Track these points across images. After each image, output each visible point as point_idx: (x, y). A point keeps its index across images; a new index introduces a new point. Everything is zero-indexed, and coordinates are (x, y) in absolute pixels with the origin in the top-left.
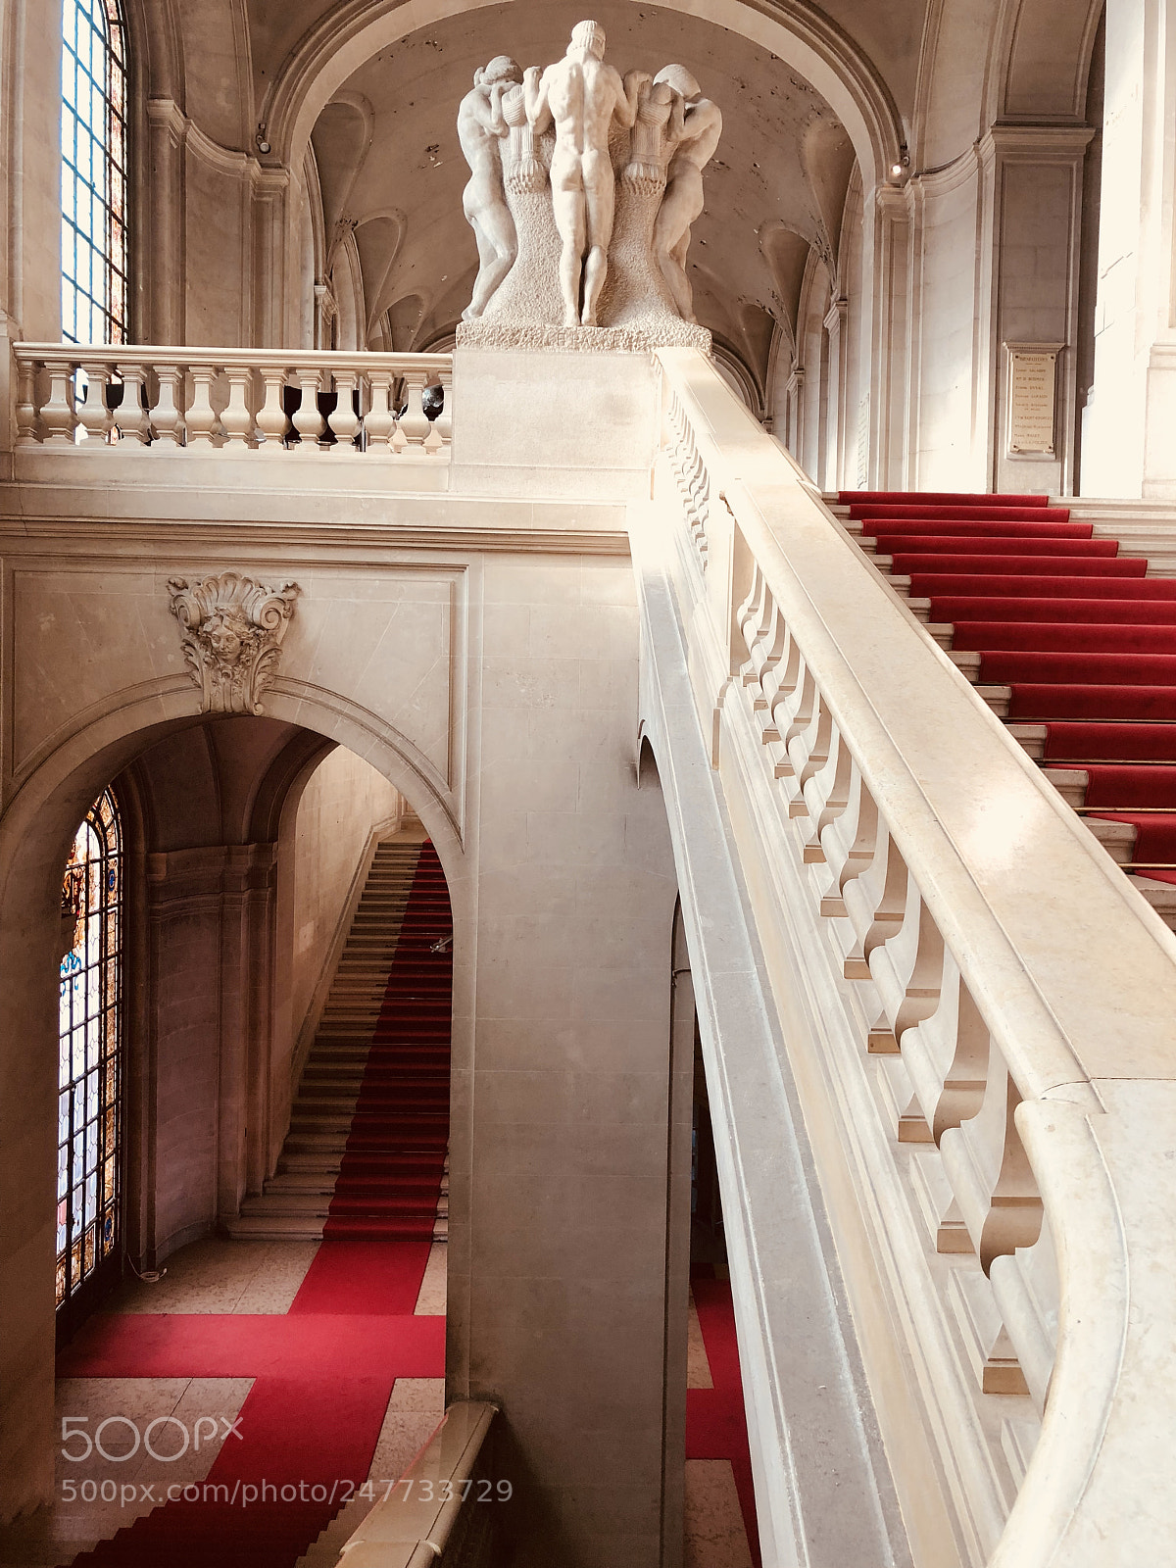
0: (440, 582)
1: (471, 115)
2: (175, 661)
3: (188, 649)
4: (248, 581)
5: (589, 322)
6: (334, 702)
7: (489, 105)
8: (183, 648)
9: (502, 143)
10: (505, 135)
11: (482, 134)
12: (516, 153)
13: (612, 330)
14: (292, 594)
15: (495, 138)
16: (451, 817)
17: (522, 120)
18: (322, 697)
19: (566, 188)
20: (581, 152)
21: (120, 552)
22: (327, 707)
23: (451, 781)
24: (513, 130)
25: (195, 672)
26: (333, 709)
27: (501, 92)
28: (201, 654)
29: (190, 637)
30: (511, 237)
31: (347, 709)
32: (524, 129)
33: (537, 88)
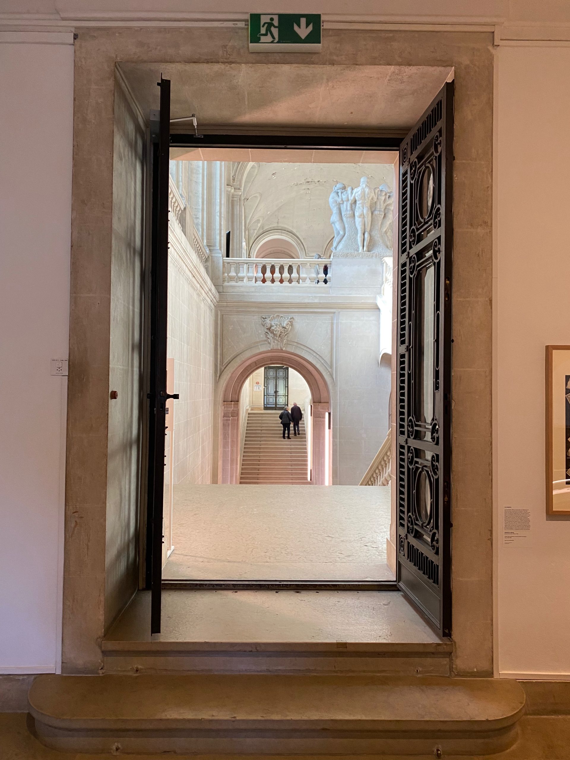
0: (328, 317)
1: (333, 198)
2: (263, 337)
3: (266, 334)
4: (282, 317)
5: (366, 251)
6: (302, 347)
7: (338, 196)
8: (265, 334)
9: (341, 206)
10: (343, 204)
11: (336, 203)
12: (346, 207)
13: (372, 252)
14: (292, 320)
15: (340, 204)
16: (331, 375)
17: (348, 200)
18: (299, 346)
19: (359, 217)
20: (363, 208)
21: (249, 310)
22: (300, 348)
23: (331, 367)
24: (345, 203)
25: (268, 340)
26: (302, 348)
27: (342, 193)
28: (270, 335)
29: (267, 331)
30: (344, 229)
31: (305, 348)
32: (348, 202)
33: (352, 193)
